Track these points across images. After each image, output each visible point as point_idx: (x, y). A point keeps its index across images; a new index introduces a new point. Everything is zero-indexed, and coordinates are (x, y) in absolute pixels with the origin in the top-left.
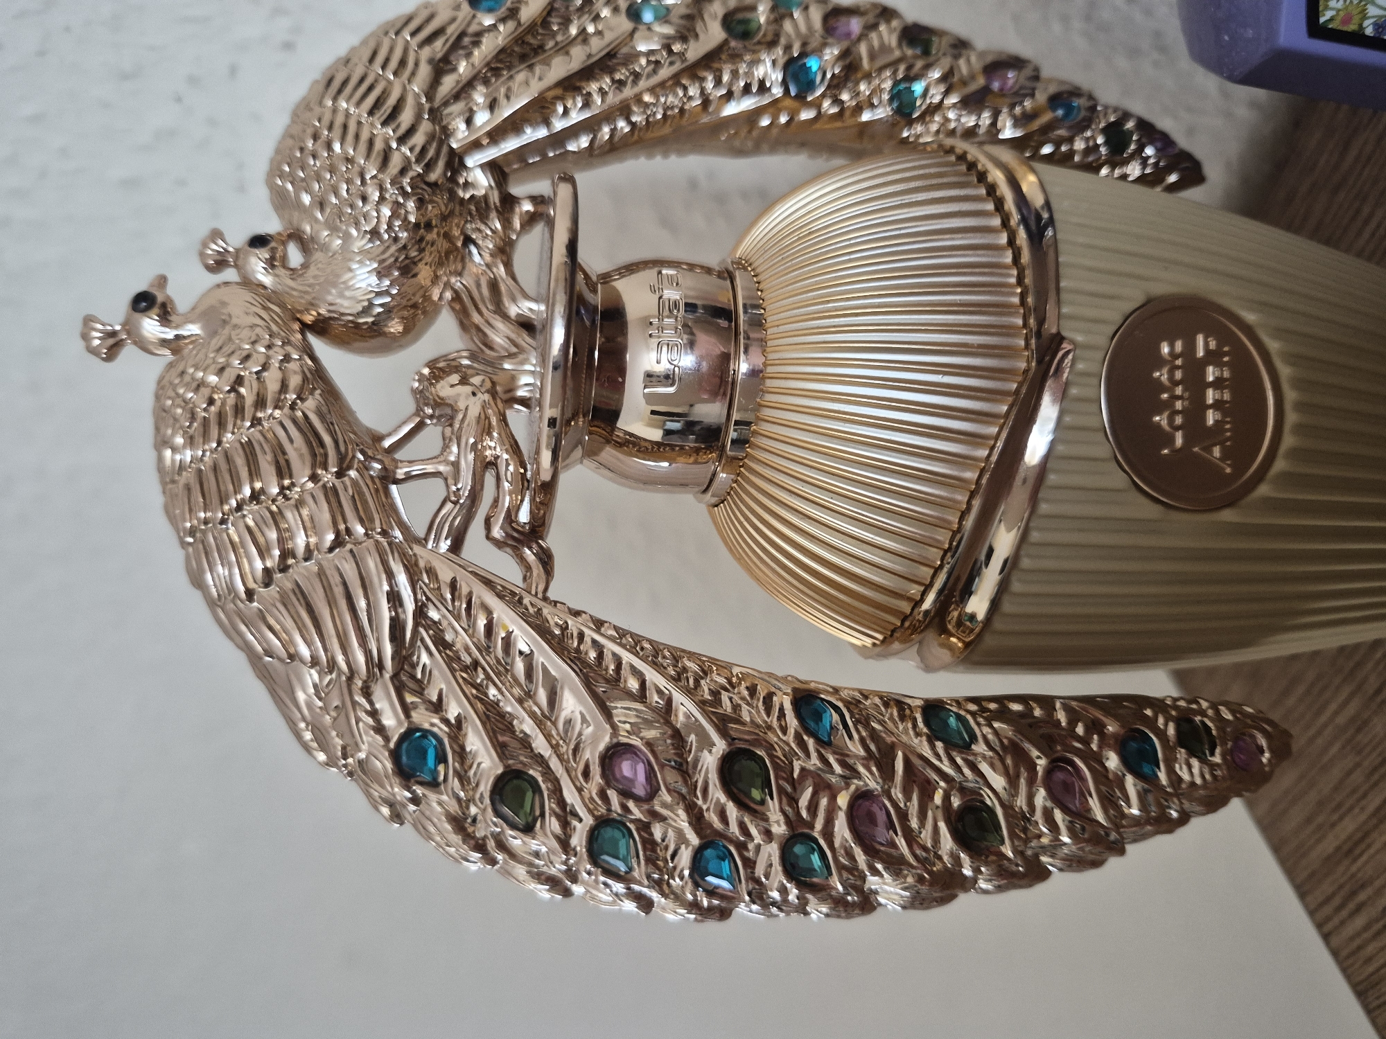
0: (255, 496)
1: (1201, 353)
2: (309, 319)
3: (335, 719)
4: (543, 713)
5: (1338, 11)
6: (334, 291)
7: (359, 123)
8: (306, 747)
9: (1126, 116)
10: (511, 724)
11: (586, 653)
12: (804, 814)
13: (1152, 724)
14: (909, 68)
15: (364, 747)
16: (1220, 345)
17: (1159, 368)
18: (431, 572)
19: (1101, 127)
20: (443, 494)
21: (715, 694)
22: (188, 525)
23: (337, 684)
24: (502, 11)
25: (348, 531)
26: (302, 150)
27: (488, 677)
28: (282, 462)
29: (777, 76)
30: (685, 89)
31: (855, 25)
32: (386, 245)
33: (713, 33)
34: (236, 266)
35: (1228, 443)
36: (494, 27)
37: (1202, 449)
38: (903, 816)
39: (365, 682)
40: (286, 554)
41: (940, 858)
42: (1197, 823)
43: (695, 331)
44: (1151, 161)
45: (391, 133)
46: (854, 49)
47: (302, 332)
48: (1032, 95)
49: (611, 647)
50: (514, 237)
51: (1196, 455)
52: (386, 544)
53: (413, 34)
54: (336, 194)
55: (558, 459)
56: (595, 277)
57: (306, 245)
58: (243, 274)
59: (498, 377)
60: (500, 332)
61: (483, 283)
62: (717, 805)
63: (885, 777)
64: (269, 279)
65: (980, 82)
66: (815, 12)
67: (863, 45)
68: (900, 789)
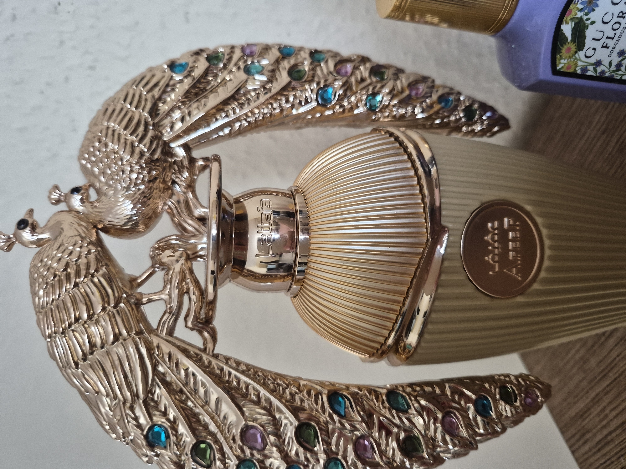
0: (77, 320)
1: (506, 226)
2: (100, 226)
3: (119, 421)
4: (213, 412)
5: (565, 64)
6: (111, 216)
7: (119, 134)
8: (107, 432)
9: (474, 101)
10: (198, 417)
11: (232, 381)
12: (333, 448)
13: (488, 392)
14: (374, 89)
15: (133, 434)
16: (515, 222)
17: (487, 235)
18: (159, 348)
19: (463, 107)
20: (164, 309)
21: (292, 395)
22: (47, 334)
23: (119, 406)
24: (186, 73)
25: (120, 334)
26: (93, 147)
27: (188, 398)
28: (89, 303)
29: (314, 96)
30: (272, 104)
31: (349, 67)
32: (134, 193)
33: (284, 78)
34: (65, 201)
35: (519, 266)
36: (181, 81)
37: (507, 270)
38: (379, 445)
39: (131, 404)
40: (92, 345)
41: (395, 462)
42: (510, 431)
43: (279, 223)
44: (486, 122)
45: (135, 138)
46: (349, 80)
47: (97, 233)
48: (431, 96)
49: (243, 378)
50: (196, 178)
51: (505, 273)
52: (138, 339)
53: (144, 87)
54: (110, 168)
55: (216, 288)
56: (231, 199)
57: (98, 191)
58: (69, 206)
59: (189, 247)
60: (190, 225)
61: (182, 201)
62: (294, 449)
63: (370, 428)
64: (80, 208)
65: (407, 92)
66: (331, 63)
67: (352, 78)
68: (377, 434)
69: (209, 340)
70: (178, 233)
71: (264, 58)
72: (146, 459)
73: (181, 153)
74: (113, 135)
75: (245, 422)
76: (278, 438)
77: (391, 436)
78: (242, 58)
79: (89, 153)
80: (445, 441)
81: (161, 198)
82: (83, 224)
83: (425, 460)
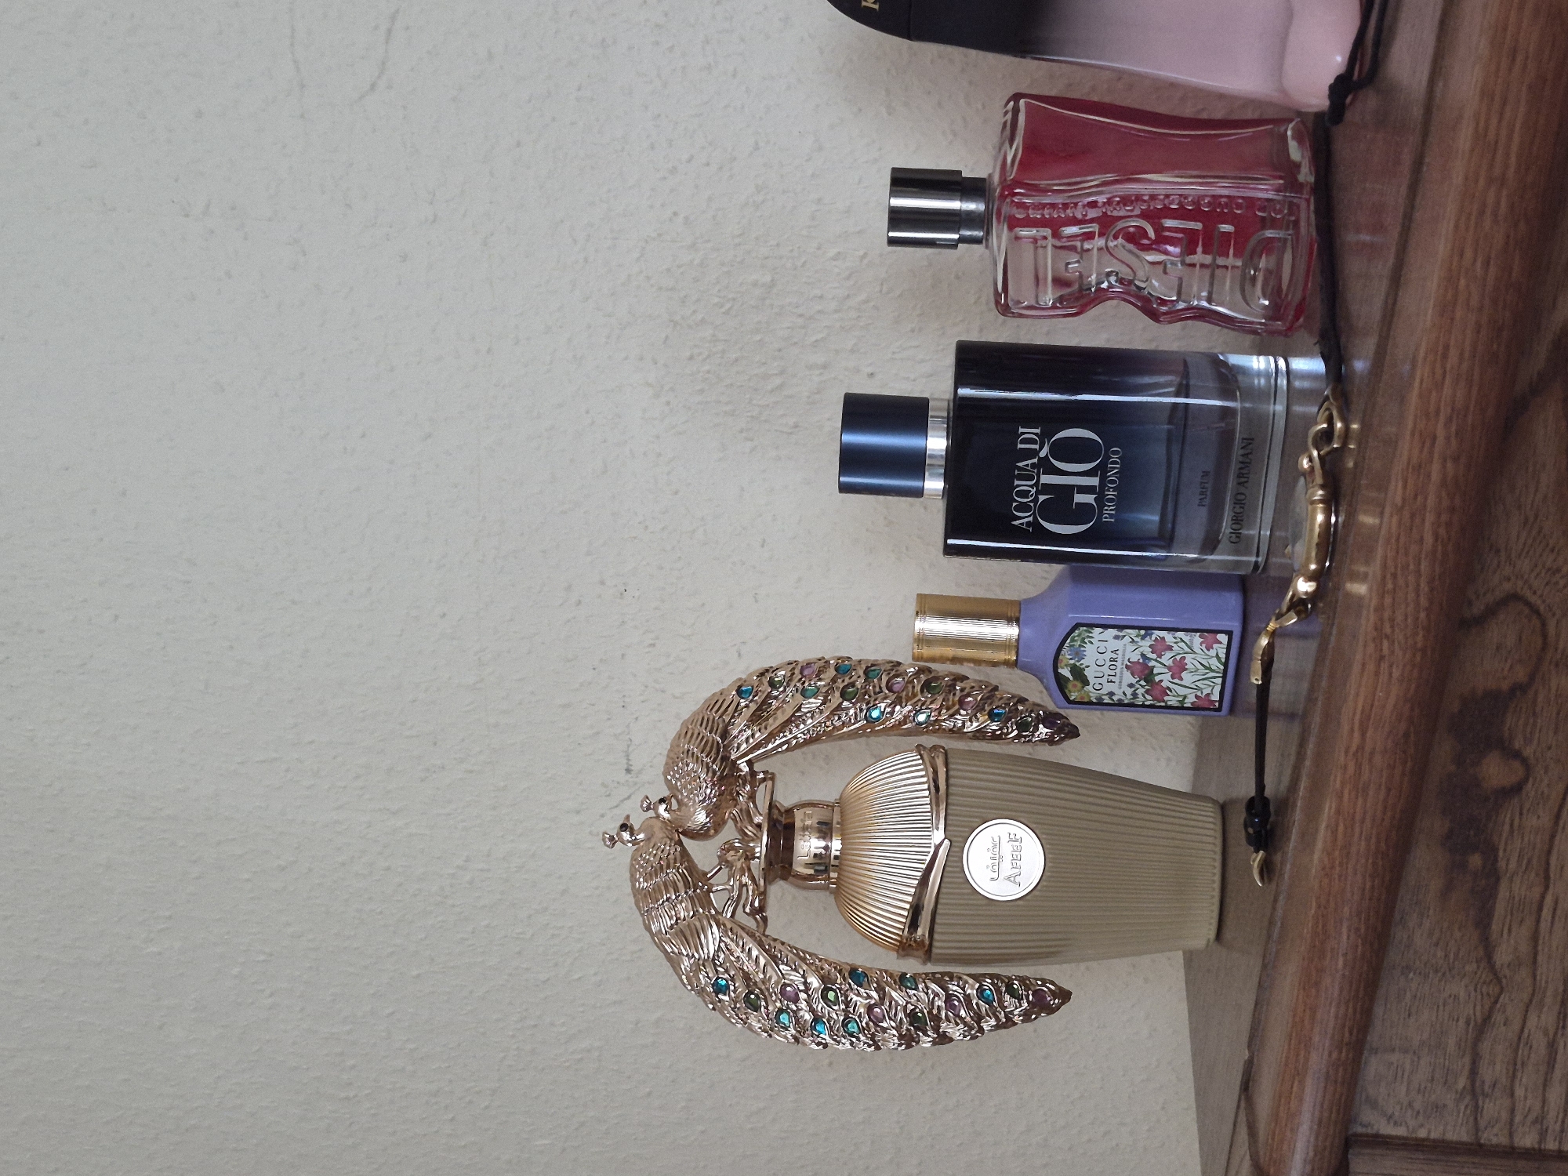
0: (668, 899)
2: (680, 830)
3: (694, 974)
5: (1077, 696)
6: (689, 822)
7: (697, 756)
8: (684, 984)
10: (751, 976)
14: (923, 705)
15: (703, 982)
18: (724, 925)
19: (1017, 719)
20: (728, 897)
21: (821, 968)
22: (646, 909)
24: (751, 698)
25: (697, 911)
26: (677, 766)
27: (743, 961)
28: (676, 888)
29: (863, 715)
30: (825, 723)
31: (902, 682)
32: (708, 804)
33: (836, 698)
34: (653, 809)
36: (747, 706)
38: (889, 1013)
39: (703, 962)
40: (678, 919)
41: (902, 1029)
45: (709, 759)
46: (900, 696)
47: (679, 836)
48: (983, 709)
52: (709, 915)
53: (716, 712)
55: (767, 883)
56: (783, 810)
57: (679, 802)
58: (656, 813)
59: (748, 849)
60: (750, 830)
61: (744, 810)
62: (820, 1006)
63: (882, 999)
64: (666, 815)
65: (957, 707)
66: (885, 679)
67: (904, 693)
68: (888, 1004)
69: (761, 923)
70: (740, 837)
71: (820, 680)
72: (711, 1006)
73: (745, 768)
74: (693, 756)
75: (783, 981)
76: (809, 996)
77: (899, 1008)
78: (801, 679)
79: (673, 770)
80: (948, 1019)
81: (727, 808)
82: (669, 828)
83: (929, 1033)
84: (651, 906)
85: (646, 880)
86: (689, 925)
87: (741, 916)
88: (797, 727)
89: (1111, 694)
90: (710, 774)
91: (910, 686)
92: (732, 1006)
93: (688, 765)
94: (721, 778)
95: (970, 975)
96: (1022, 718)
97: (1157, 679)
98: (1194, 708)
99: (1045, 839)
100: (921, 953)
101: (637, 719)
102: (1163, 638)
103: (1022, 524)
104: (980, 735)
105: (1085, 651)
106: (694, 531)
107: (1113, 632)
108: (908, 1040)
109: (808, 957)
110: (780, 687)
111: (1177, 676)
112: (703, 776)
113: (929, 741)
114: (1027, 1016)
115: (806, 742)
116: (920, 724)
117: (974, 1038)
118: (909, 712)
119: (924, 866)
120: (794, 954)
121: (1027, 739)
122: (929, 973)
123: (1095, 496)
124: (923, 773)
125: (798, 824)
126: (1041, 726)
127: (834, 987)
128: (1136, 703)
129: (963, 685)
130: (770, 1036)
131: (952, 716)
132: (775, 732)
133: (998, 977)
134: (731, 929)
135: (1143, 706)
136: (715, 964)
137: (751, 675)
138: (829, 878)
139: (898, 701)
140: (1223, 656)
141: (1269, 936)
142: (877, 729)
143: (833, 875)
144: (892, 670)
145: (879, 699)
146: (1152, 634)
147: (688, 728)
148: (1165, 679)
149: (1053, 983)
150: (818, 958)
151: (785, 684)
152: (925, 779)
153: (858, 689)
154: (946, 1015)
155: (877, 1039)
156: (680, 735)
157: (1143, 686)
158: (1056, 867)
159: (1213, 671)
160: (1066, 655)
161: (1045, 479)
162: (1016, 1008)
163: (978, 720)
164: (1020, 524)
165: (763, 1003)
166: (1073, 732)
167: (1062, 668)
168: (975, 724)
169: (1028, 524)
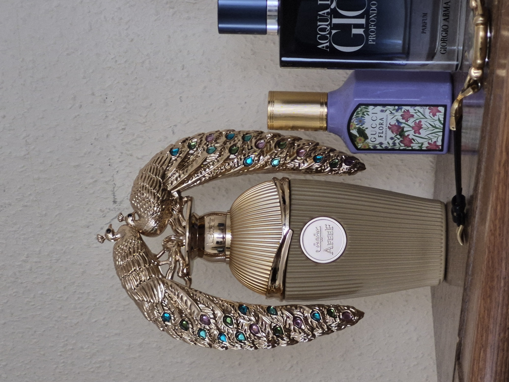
0: (135, 270)
2: (140, 232)
3: (151, 311)
5: (362, 145)
6: (145, 227)
7: (148, 189)
8: (146, 317)
10: (183, 311)
12: (240, 328)
14: (276, 155)
15: (156, 316)
18: (167, 284)
19: (330, 161)
20: (169, 268)
22: (122, 276)
24: (178, 155)
25: (151, 276)
26: (137, 195)
28: (139, 264)
29: (242, 162)
30: (221, 167)
32: (155, 216)
34: (125, 220)
38: (261, 329)
39: (156, 304)
41: (269, 337)
45: (155, 191)
47: (140, 235)
48: (310, 156)
50: (183, 206)
52: (158, 278)
53: (158, 164)
55: (190, 259)
56: (198, 218)
57: (140, 216)
58: (127, 222)
59: (179, 240)
60: (180, 230)
61: (176, 219)
62: (222, 326)
63: (257, 321)
64: (132, 223)
65: (295, 155)
66: (254, 141)
67: (265, 149)
68: (261, 324)
69: (188, 282)
70: (175, 234)
71: (217, 143)
72: (162, 329)
73: (176, 195)
75: (201, 313)
76: (216, 321)
77: (267, 325)
78: (206, 144)
79: (135, 198)
80: (295, 331)
81: (167, 218)
82: (134, 231)
83: (284, 339)
84: (125, 274)
85: (122, 260)
86: (147, 284)
87: (176, 279)
88: (205, 170)
89: (381, 144)
90: (156, 199)
91: (268, 145)
92: (173, 328)
93: (143, 194)
94: (162, 202)
95: (307, 306)
96: (332, 160)
97: (406, 134)
98: (428, 150)
99: (346, 227)
100: (279, 294)
101: (117, 172)
102: (408, 111)
103: (323, 47)
104: (309, 171)
105: (364, 120)
106: (143, 62)
107: (379, 108)
108: (273, 343)
109: (215, 299)
110: (194, 148)
111: (417, 132)
112: (152, 200)
113: (280, 175)
114: (339, 327)
115: (211, 179)
116: (274, 166)
117: (310, 340)
118: (268, 159)
119: (278, 246)
120: (207, 298)
121: (336, 172)
122: (284, 306)
123: (364, 29)
124: (276, 193)
125: (207, 225)
126: (343, 164)
127: (230, 316)
128: (396, 148)
129: (298, 143)
130: (195, 344)
131: (292, 160)
132: (192, 174)
133: (323, 306)
134: (171, 286)
135: (399, 150)
136: (162, 306)
137: (177, 142)
138: (225, 255)
139: (262, 153)
140: (442, 119)
141: (467, 273)
142: (250, 169)
143: (228, 253)
144: (258, 136)
145: (251, 153)
146: (401, 109)
147: (143, 174)
148: (410, 134)
149: (353, 308)
150: (220, 300)
151: (197, 146)
152: (277, 197)
153: (238, 147)
154: (294, 328)
155: (255, 343)
156: (138, 178)
157: (398, 139)
158: (352, 243)
159: (437, 128)
160: (354, 122)
161: (335, 21)
162: (333, 323)
163: (307, 162)
164: (322, 47)
165: (190, 326)
166: (362, 167)
167: (353, 130)
168: (306, 165)
169: (327, 47)
